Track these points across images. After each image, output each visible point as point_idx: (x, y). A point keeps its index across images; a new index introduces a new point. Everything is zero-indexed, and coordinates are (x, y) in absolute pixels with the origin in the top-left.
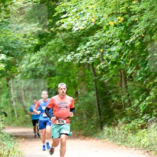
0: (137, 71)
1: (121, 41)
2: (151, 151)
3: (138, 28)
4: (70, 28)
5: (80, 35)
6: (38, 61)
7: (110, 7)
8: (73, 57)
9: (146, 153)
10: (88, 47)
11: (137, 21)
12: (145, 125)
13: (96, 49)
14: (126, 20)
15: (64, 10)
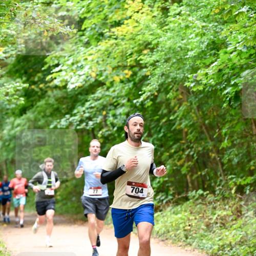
0: (149, 138)
1: (129, 100)
2: (167, 239)
3: (150, 85)
4: (64, 84)
5: (76, 93)
6: (23, 126)
7: (115, 58)
8: (68, 121)
9: (161, 243)
10: (87, 109)
11: (148, 76)
12: (160, 207)
13: (97, 111)
14: (135, 74)
15: (56, 62)
